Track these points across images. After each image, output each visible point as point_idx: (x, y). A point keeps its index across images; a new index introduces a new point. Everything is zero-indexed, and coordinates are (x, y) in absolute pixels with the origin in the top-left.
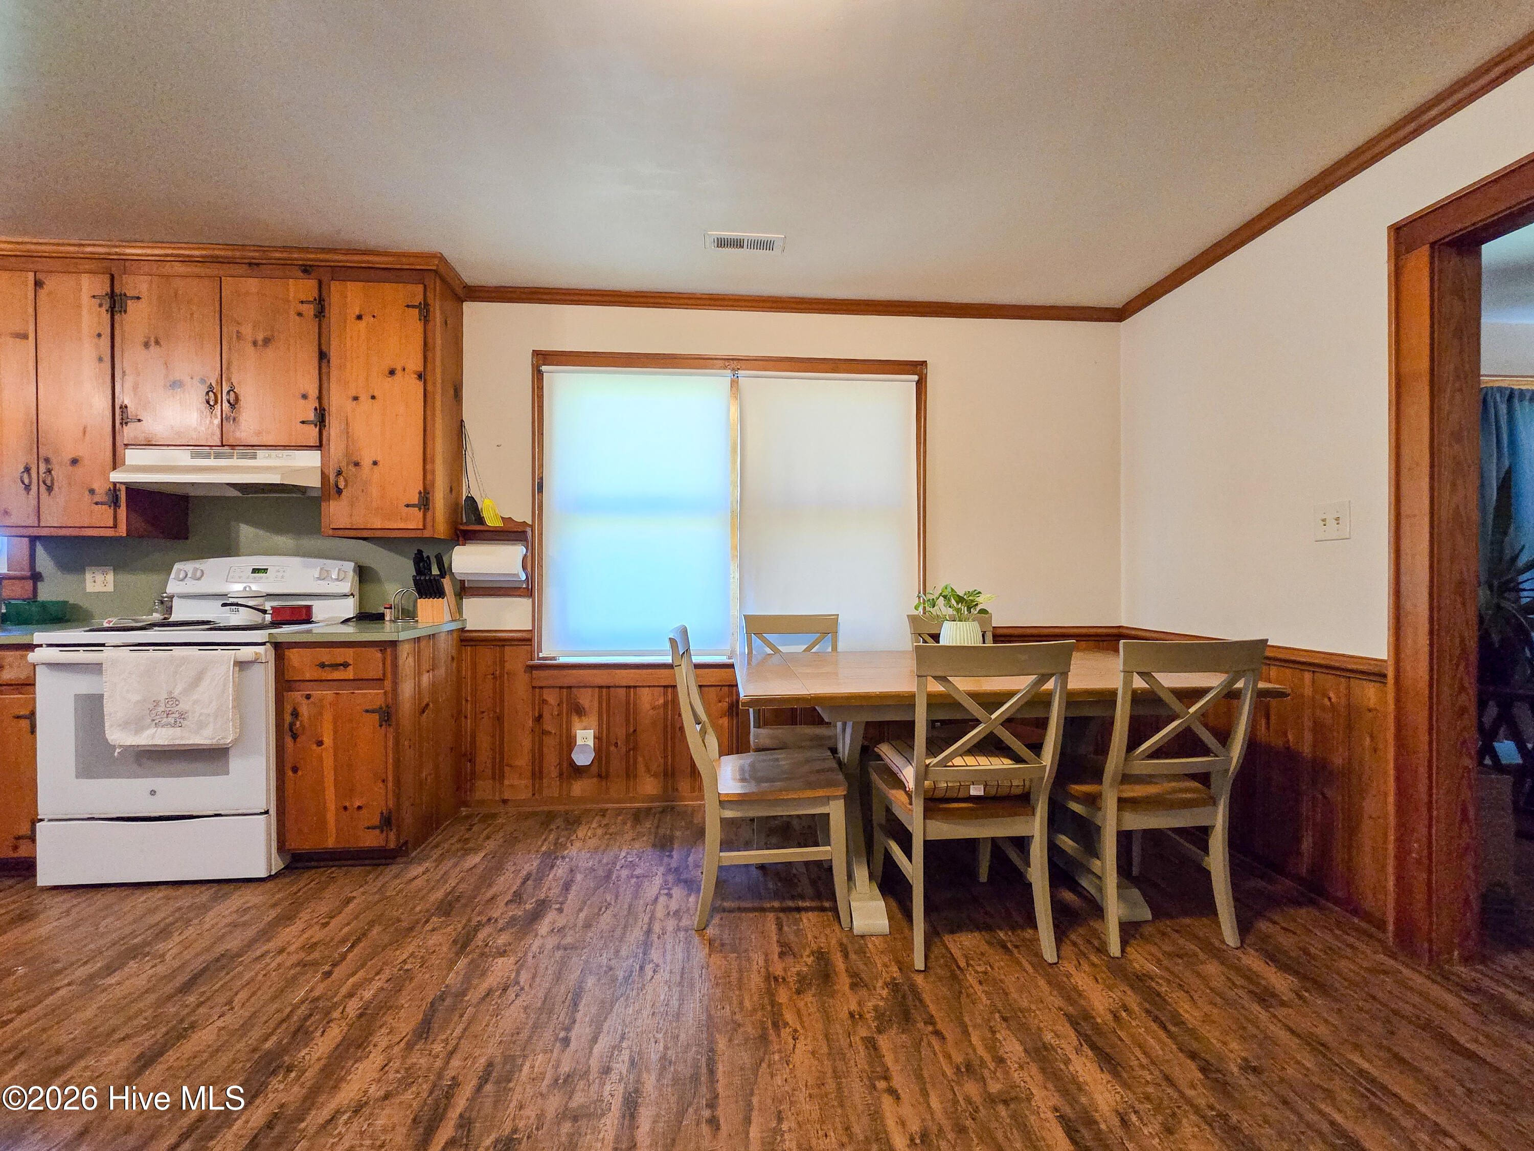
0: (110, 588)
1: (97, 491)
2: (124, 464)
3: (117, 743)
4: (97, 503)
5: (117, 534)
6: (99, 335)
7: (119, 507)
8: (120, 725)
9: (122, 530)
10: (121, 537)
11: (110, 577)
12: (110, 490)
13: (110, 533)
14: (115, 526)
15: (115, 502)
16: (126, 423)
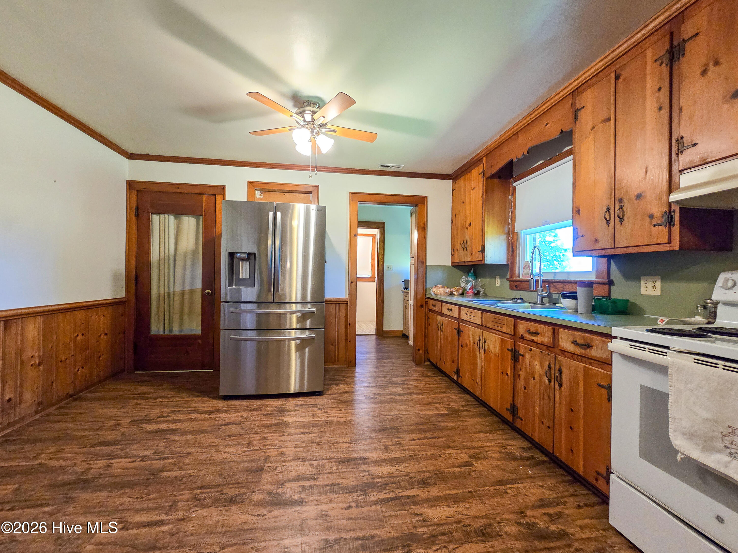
0: (658, 292)
1: (655, 215)
2: (678, 188)
3: (682, 450)
4: (655, 225)
5: (671, 249)
6: (660, 89)
7: (674, 225)
8: (684, 434)
9: (676, 245)
10: (674, 251)
11: (658, 284)
12: (666, 212)
13: (666, 248)
14: (669, 242)
15: (670, 222)
16: (682, 152)
